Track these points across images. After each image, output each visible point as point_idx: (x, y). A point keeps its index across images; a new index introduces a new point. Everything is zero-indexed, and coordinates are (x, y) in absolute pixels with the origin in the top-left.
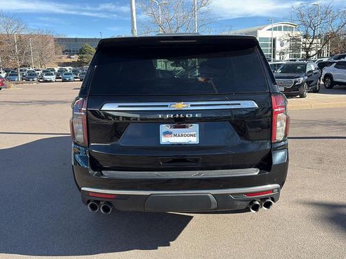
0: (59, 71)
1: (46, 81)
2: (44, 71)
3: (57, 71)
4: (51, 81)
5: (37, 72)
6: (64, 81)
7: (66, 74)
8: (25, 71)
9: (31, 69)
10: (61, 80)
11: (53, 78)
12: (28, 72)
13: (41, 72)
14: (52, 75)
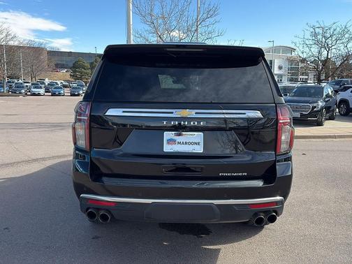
0: (48, 84)
1: (34, 94)
2: (32, 84)
3: (47, 84)
4: (39, 95)
5: (26, 84)
6: (54, 94)
7: (56, 88)
8: (13, 82)
9: (20, 81)
10: (50, 94)
11: (42, 91)
12: (16, 84)
13: (30, 84)
14: (41, 88)
